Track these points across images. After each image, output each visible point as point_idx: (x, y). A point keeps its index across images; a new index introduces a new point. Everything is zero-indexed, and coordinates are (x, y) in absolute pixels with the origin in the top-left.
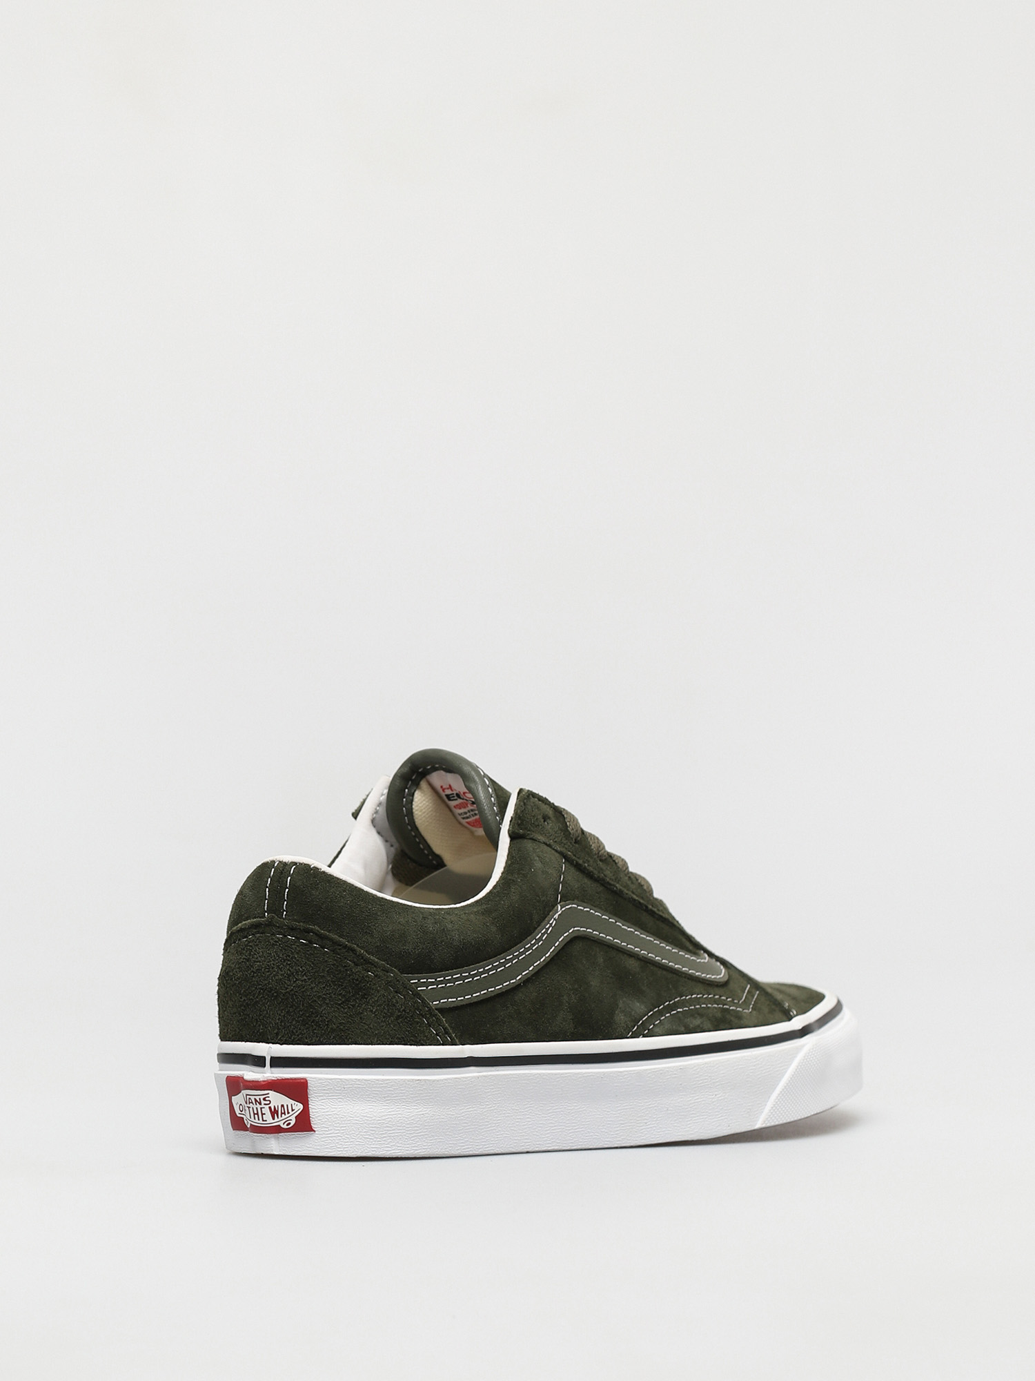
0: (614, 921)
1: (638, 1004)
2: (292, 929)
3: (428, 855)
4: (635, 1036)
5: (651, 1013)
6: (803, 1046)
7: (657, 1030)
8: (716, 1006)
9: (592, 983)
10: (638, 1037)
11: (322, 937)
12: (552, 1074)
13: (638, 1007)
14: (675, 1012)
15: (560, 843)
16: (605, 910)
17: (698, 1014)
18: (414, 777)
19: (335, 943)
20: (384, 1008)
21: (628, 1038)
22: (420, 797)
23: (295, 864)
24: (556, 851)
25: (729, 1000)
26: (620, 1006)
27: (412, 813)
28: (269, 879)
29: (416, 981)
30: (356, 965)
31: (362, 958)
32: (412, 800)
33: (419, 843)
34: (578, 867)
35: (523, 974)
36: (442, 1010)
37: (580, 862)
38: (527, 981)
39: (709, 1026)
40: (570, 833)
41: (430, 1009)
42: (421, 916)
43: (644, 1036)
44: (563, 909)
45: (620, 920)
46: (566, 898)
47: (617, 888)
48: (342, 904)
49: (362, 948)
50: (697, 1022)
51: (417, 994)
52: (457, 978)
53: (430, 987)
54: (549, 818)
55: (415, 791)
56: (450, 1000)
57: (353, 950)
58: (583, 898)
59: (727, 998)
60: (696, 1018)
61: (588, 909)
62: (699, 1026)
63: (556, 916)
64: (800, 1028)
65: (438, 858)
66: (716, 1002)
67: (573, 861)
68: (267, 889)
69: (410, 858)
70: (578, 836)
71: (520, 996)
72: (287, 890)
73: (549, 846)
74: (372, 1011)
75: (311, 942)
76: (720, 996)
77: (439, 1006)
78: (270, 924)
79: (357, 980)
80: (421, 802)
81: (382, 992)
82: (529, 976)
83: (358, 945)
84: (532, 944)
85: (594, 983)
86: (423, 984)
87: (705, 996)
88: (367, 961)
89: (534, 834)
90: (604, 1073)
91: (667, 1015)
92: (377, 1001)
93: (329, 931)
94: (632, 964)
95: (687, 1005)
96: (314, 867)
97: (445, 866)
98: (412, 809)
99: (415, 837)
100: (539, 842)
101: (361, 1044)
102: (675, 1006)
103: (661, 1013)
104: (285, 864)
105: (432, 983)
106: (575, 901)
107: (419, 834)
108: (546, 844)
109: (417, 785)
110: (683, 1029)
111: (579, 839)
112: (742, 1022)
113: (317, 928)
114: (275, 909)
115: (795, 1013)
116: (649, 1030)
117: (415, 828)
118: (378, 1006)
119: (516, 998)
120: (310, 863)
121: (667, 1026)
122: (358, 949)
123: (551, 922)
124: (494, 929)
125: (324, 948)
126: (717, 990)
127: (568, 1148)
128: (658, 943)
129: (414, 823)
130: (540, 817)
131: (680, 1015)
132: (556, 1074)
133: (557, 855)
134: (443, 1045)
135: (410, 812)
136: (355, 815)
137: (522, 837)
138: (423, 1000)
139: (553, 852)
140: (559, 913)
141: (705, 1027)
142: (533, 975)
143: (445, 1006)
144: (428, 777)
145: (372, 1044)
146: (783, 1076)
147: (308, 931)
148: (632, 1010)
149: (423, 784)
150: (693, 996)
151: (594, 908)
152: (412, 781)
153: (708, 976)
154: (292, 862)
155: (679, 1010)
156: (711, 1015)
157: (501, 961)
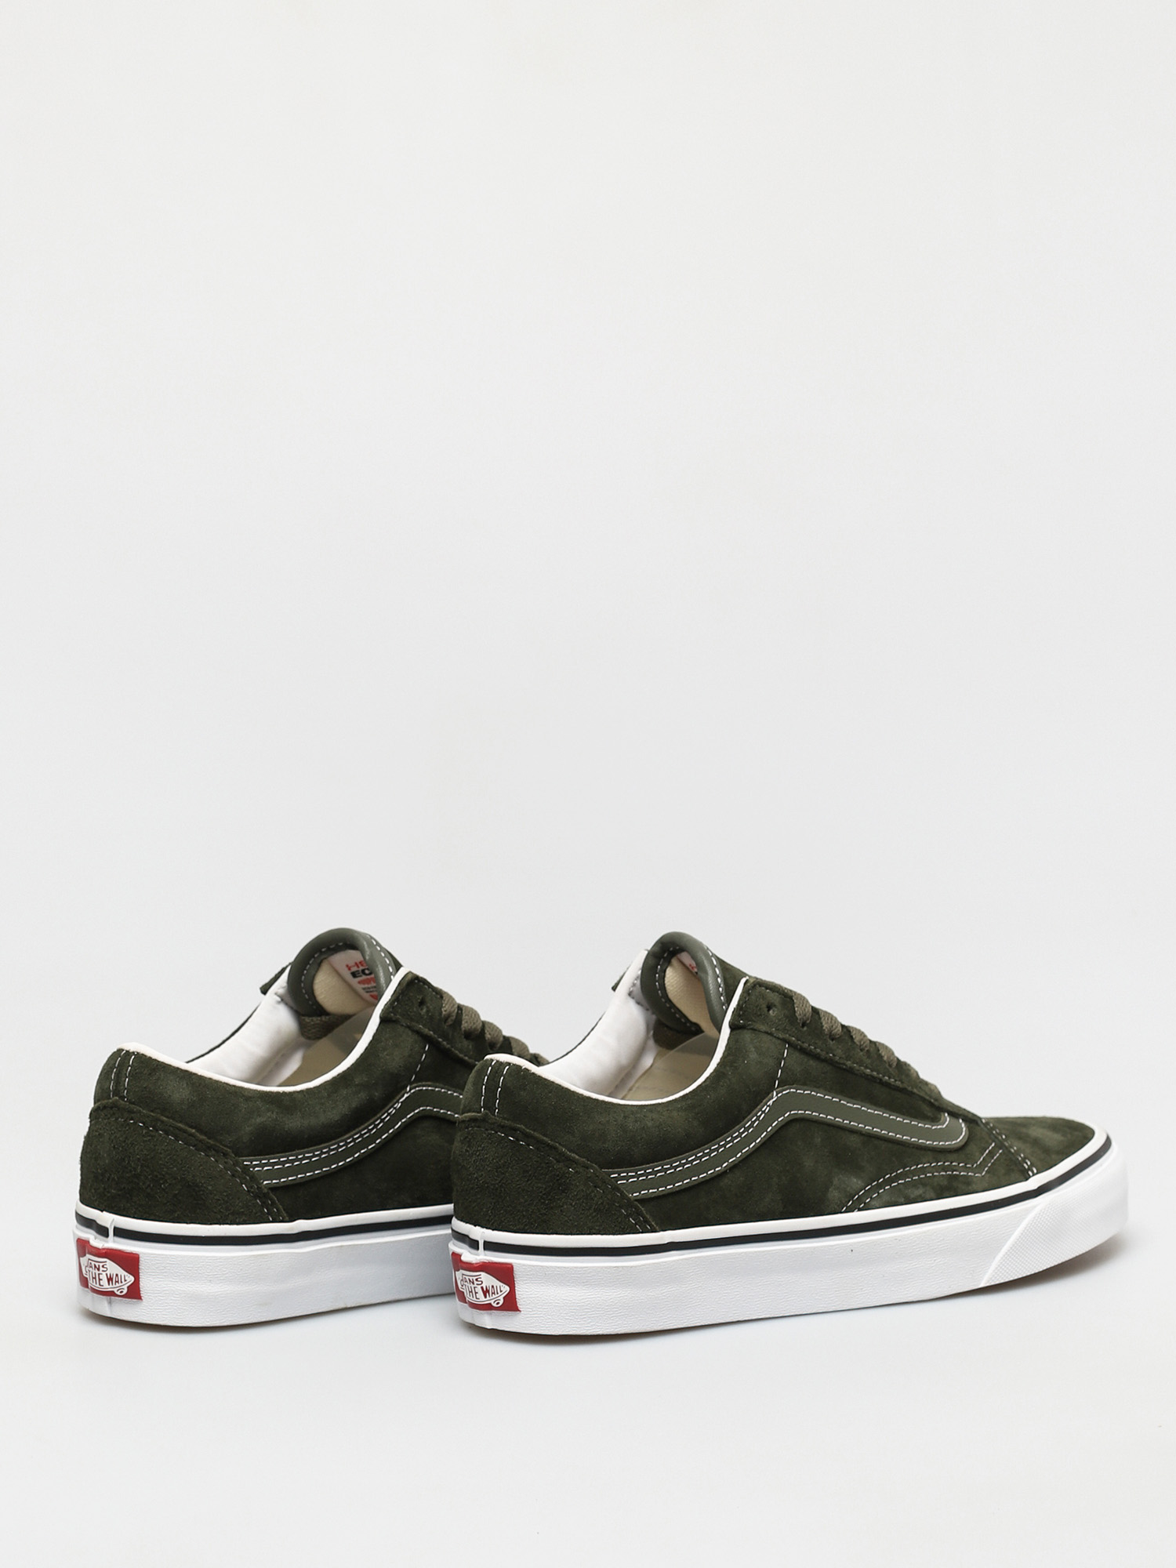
0: (838, 1100)
1: (855, 1180)
2: (502, 1128)
3: (685, 1023)
4: (850, 1210)
5: (869, 1187)
6: (1035, 1207)
7: (873, 1203)
8: (944, 1173)
9: (805, 1163)
10: (853, 1211)
11: (527, 1136)
12: (759, 1252)
13: (855, 1182)
14: (896, 1184)
15: (784, 1030)
16: (829, 1090)
17: (922, 1184)
18: (665, 955)
19: (539, 1142)
20: (583, 1202)
21: (841, 1213)
22: (671, 974)
23: (509, 1064)
24: (778, 1038)
25: (961, 1165)
26: (835, 1183)
27: (665, 988)
28: (486, 1078)
29: (616, 1175)
30: (558, 1161)
31: (564, 1156)
32: (664, 976)
33: (675, 1013)
34: (803, 1051)
35: (730, 1161)
36: (642, 1201)
37: (806, 1045)
38: (733, 1167)
39: (933, 1195)
40: (797, 1019)
41: (629, 1199)
42: (622, 1115)
43: (860, 1210)
44: (779, 1095)
45: (844, 1098)
46: (783, 1083)
47: (846, 1066)
48: (547, 1105)
49: (563, 1146)
50: (919, 1191)
51: (617, 1188)
52: (659, 1170)
53: (630, 1180)
54: (775, 1006)
55: (667, 968)
56: (651, 1191)
57: (555, 1148)
58: (805, 1081)
59: (959, 1164)
60: (918, 1188)
61: (809, 1092)
62: (920, 1196)
63: (770, 1102)
64: (1036, 1188)
65: (696, 1025)
66: (945, 1169)
67: (797, 1045)
68: (484, 1087)
69: (667, 1026)
70: (808, 1019)
71: (726, 1181)
72: (500, 1089)
73: (771, 1034)
74: (571, 1204)
75: (518, 1140)
76: (951, 1163)
77: (639, 1198)
78: (484, 1120)
79: (558, 1176)
80: (672, 978)
81: (581, 1187)
82: (736, 1162)
83: (560, 1144)
84: (740, 1133)
85: (808, 1163)
86: (623, 1178)
87: (933, 1165)
88: (568, 1159)
89: (754, 1024)
90: (814, 1248)
91: (887, 1188)
92: (577, 1195)
93: (534, 1131)
94: (854, 1139)
95: (911, 1176)
96: (525, 1068)
97: (702, 1032)
98: (664, 984)
99: (670, 1008)
100: (759, 1031)
101: (562, 1234)
102: (898, 1177)
103: (880, 1186)
104: (501, 1063)
105: (633, 1177)
106: (794, 1086)
107: (673, 1005)
108: (766, 1033)
109: (669, 963)
110: (903, 1200)
111: (808, 1022)
112: (970, 1188)
113: (524, 1127)
114: (489, 1106)
115: (1035, 1171)
116: (865, 1203)
117: (669, 1001)
118: (578, 1200)
119: (722, 1184)
120: (521, 1065)
121: (886, 1198)
122: (560, 1147)
123: (763, 1109)
124: (696, 1123)
125: (529, 1145)
126: (951, 1157)
127: (781, 1315)
128: (888, 1115)
129: (667, 996)
130: (764, 1006)
131: (901, 1186)
132: (763, 1252)
133: (779, 1041)
134: (642, 1233)
135: (663, 987)
136: (614, 988)
137: (743, 1027)
138: (622, 1193)
139: (774, 1040)
140: (774, 1099)
141: (928, 1197)
142: (740, 1162)
143: (644, 1197)
144: (679, 956)
145: (571, 1234)
146: (1010, 1238)
147: (515, 1130)
148: (848, 1186)
149: (674, 961)
150: (919, 1166)
151: (815, 1089)
152: (664, 958)
153: (941, 1143)
154: (507, 1063)
155: (900, 1182)
156: (935, 1184)
157: (706, 1151)
